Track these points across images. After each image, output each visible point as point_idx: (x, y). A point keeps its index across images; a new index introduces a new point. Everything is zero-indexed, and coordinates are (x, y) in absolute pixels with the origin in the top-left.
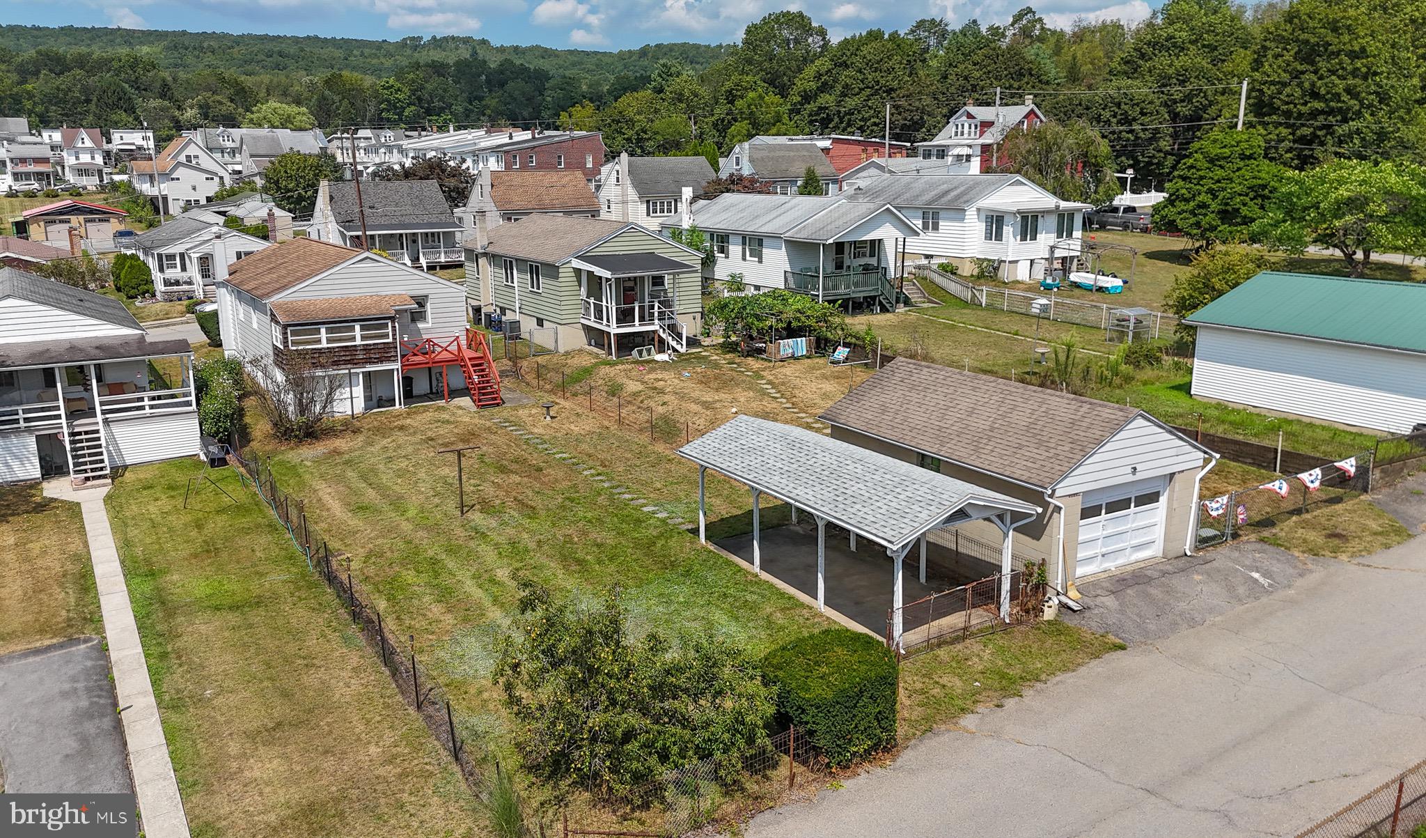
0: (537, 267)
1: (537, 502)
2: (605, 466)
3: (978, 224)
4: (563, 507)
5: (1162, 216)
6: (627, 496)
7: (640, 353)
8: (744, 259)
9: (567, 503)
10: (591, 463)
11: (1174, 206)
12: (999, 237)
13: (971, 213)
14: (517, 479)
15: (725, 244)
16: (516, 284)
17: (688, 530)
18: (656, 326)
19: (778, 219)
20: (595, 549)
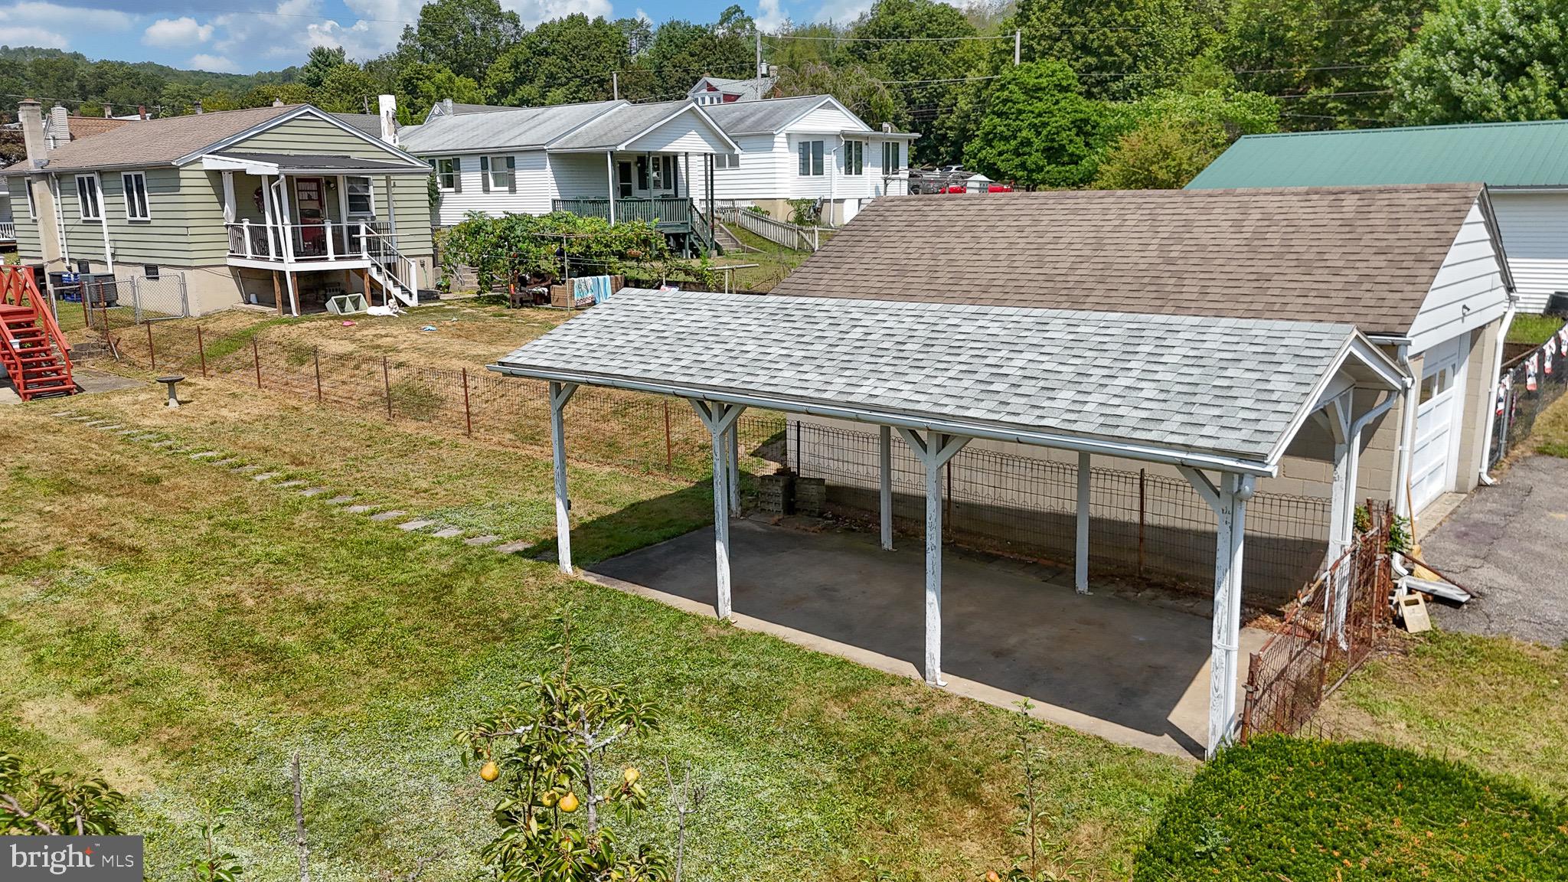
0: (138, 178)
1: (150, 539)
2: (302, 464)
3: (788, 155)
4: (212, 542)
5: (980, 160)
6: (359, 509)
7: (341, 304)
8: (486, 189)
9: (221, 532)
10: (269, 461)
11: (992, 147)
12: (819, 170)
13: (780, 140)
14: (101, 501)
15: (454, 173)
16: (102, 217)
17: (518, 553)
18: (365, 262)
19: (533, 131)
20: (302, 618)
